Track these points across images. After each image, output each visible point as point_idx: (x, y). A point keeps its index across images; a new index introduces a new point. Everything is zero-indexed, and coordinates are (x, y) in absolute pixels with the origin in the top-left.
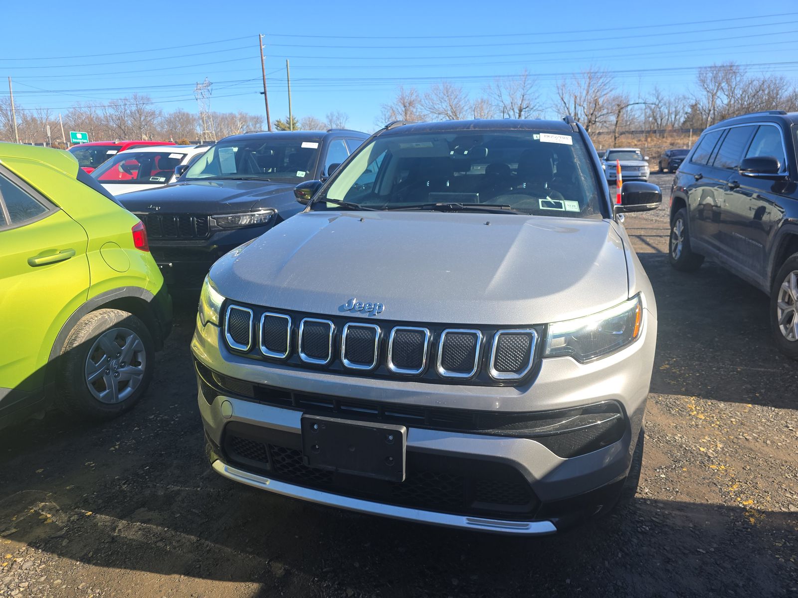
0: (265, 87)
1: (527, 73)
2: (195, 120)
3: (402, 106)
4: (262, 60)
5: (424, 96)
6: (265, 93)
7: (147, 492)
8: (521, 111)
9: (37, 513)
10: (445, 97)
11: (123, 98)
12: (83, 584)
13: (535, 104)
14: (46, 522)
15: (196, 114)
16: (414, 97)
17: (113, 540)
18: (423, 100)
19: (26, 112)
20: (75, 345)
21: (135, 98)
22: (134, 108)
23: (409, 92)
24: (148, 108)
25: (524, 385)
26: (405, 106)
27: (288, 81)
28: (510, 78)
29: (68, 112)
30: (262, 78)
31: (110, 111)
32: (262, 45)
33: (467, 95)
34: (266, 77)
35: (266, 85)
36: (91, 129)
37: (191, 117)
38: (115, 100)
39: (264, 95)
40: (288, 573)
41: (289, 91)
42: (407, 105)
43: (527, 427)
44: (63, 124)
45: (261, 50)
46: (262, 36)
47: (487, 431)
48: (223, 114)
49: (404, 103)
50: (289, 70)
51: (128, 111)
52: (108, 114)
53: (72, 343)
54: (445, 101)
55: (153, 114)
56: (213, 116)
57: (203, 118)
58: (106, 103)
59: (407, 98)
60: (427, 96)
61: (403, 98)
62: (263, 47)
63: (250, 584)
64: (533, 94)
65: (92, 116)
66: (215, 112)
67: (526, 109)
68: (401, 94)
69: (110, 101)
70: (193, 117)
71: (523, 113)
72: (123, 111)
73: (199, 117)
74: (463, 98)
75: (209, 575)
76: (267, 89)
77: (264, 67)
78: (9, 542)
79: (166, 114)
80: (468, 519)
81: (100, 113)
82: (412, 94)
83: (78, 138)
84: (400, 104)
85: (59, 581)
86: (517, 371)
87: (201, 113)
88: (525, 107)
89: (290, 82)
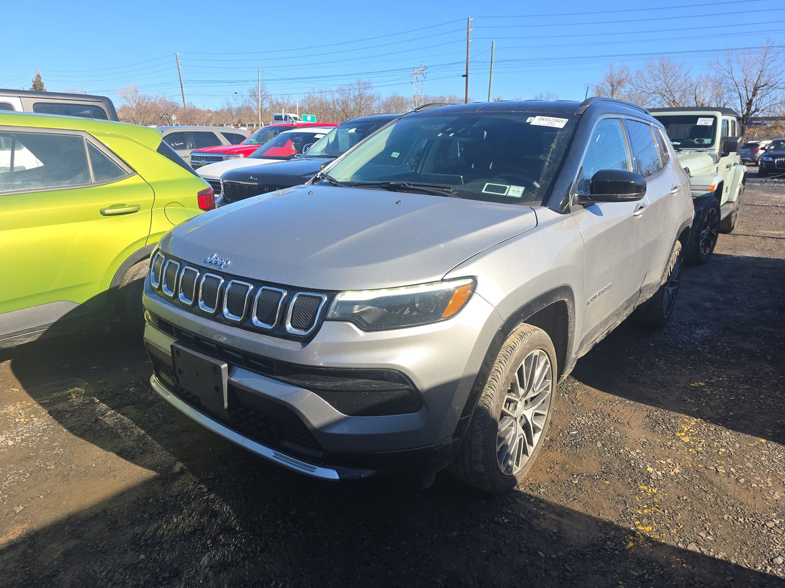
0: (467, 70)
1: (770, 44)
2: (408, 103)
3: (609, 86)
4: (468, 43)
5: (635, 74)
6: (466, 76)
7: (143, 396)
8: (756, 89)
9: (70, 394)
10: (660, 74)
11: (348, 84)
12: (58, 443)
13: (777, 80)
14: (69, 401)
15: (410, 98)
16: (624, 75)
17: (97, 420)
18: (634, 79)
19: (273, 97)
20: (135, 279)
21: (359, 84)
22: (357, 93)
23: (619, 70)
24: (369, 92)
25: (306, 341)
26: (613, 86)
27: (491, 63)
28: (746, 51)
29: (304, 97)
30: (466, 61)
31: (337, 96)
32: (469, 28)
33: (689, 72)
34: (469, 60)
35: (469, 68)
36: (320, 113)
37: (405, 100)
38: (342, 86)
39: (465, 77)
40: (182, 472)
41: (491, 73)
42: (615, 85)
43: (309, 380)
44: (299, 108)
45: (468, 33)
46: (470, 19)
47: (279, 377)
48: (435, 97)
49: (612, 82)
50: (493, 51)
51: (352, 96)
52: (335, 99)
53: (133, 278)
54: (660, 79)
55: (371, 98)
56: (424, 99)
57: (416, 101)
58: (335, 89)
59: (616, 76)
60: (639, 73)
61: (611, 77)
62: (470, 30)
63: (151, 471)
64: (774, 69)
65: (322, 101)
66: (427, 96)
67: (765, 87)
68: (609, 72)
69: (338, 86)
70: (406, 101)
71: (759, 92)
72: (348, 95)
73: (412, 100)
74: (682, 75)
75: (132, 459)
76: (469, 72)
77: (469, 50)
78: (40, 407)
79: (383, 98)
80: (275, 453)
81: (329, 98)
82: (622, 72)
83: (308, 120)
84: (607, 83)
85: (47, 438)
86: (306, 329)
87: (414, 97)
88: (762, 84)
89: (493, 64)
